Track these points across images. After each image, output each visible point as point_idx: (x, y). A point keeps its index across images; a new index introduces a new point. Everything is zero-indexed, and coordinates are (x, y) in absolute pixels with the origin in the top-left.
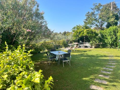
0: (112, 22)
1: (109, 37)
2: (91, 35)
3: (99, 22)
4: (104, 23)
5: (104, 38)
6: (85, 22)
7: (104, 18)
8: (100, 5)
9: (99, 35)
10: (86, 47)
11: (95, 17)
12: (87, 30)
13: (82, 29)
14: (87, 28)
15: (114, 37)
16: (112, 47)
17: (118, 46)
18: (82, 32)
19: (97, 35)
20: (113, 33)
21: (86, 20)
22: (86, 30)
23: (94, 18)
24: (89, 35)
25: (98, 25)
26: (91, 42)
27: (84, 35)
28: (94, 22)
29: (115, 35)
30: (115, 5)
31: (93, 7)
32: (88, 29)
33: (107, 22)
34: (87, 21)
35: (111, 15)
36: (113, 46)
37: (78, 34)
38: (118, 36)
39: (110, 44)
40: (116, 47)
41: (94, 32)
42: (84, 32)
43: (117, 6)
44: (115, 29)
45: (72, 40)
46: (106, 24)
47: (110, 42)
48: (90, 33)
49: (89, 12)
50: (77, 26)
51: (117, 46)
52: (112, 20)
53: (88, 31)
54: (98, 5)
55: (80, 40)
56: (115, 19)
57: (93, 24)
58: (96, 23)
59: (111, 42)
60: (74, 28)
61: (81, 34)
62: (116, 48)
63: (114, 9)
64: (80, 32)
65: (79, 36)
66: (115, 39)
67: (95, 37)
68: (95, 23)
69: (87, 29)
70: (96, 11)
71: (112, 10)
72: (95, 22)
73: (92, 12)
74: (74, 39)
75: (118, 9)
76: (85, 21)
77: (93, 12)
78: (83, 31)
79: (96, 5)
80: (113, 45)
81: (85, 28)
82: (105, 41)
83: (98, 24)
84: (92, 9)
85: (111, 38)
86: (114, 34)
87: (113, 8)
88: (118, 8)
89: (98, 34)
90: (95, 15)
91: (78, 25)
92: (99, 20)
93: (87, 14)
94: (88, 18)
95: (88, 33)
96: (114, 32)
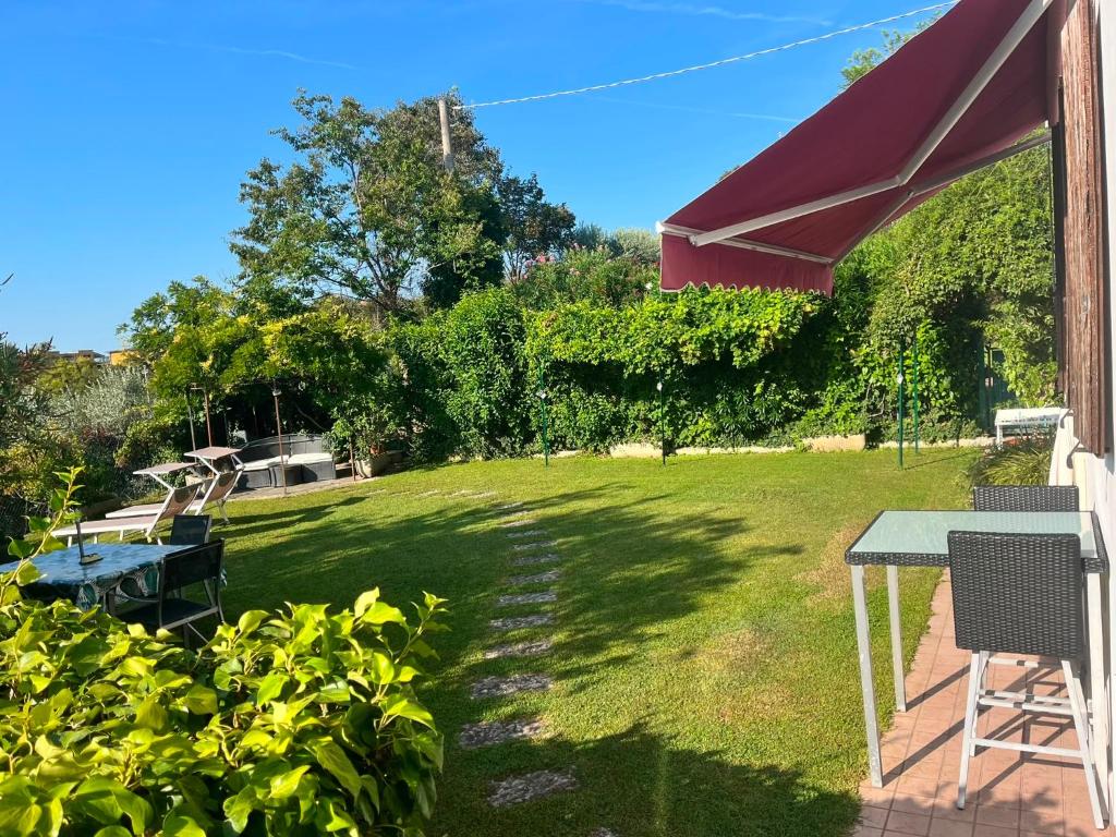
0: (465, 256)
1: (468, 377)
2: (331, 366)
3: (365, 252)
4: (406, 265)
5: (434, 388)
6: (244, 254)
7: (401, 222)
8: (352, 116)
9: (395, 362)
10: (300, 475)
11: (330, 214)
12: (288, 322)
13: (243, 319)
14: (281, 305)
15: (504, 371)
16: (498, 445)
17: (538, 436)
18: (247, 349)
19: (374, 360)
20: (487, 342)
21: (255, 233)
22: (279, 326)
23: (320, 215)
24: (317, 364)
25: (360, 276)
26: (339, 429)
27: (266, 371)
28: (330, 252)
29: (509, 356)
30: (462, 119)
31: (301, 126)
32: (295, 319)
33: (425, 253)
34: (264, 249)
35: (452, 198)
36: (504, 441)
37: (205, 365)
38: (526, 365)
39: (481, 428)
40: (522, 447)
41: (351, 339)
42: (268, 340)
43: (478, 127)
44: (502, 315)
45: (154, 430)
46: (421, 269)
47: (484, 414)
48: (321, 352)
49: (267, 168)
50: (176, 288)
51: (529, 438)
52: (463, 238)
53: (303, 330)
54: (335, 109)
55: (231, 416)
56: (486, 233)
57: (321, 274)
58: (350, 263)
59: (491, 411)
60: (152, 309)
61: (238, 362)
62: (528, 448)
63: (463, 156)
64: (225, 352)
65: (217, 389)
66: (513, 383)
67: (364, 384)
68: (334, 265)
69: (283, 315)
70: (333, 159)
71: (451, 158)
72: (337, 258)
73: (301, 172)
74: (168, 420)
75: (489, 154)
76: (240, 241)
77: (310, 168)
78: (255, 335)
79: (317, 107)
80: (506, 432)
81: (263, 307)
82: (444, 405)
83: (364, 273)
84: (292, 140)
85: (486, 382)
86: (496, 351)
87: (456, 144)
88: (489, 144)
89: (385, 358)
90: (326, 192)
91: (191, 285)
92: (362, 236)
93: (255, 182)
94: (271, 215)
95: (301, 353)
96: (496, 329)
